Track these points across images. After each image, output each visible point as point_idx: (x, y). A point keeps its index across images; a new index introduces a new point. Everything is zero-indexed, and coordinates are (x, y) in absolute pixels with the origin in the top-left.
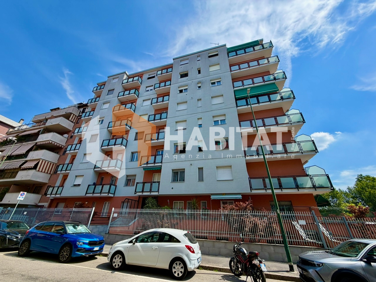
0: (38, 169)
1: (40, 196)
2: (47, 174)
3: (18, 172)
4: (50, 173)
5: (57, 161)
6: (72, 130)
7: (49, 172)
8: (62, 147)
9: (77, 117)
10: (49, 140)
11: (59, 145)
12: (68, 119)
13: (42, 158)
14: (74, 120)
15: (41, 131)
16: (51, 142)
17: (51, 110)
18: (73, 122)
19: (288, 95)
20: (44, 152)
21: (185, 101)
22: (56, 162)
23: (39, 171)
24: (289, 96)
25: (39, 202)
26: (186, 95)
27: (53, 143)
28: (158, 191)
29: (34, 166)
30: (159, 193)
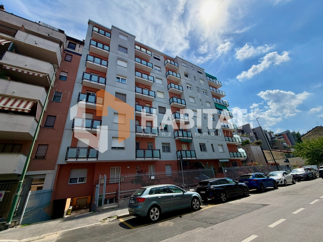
0: (36, 117)
6: (59, 66)
10: (45, 74)
13: (41, 100)
16: (47, 77)
20: (43, 90)
21: (193, 96)
23: (37, 120)
26: (193, 92)
28: (196, 157)
29: (30, 111)
30: (196, 158)
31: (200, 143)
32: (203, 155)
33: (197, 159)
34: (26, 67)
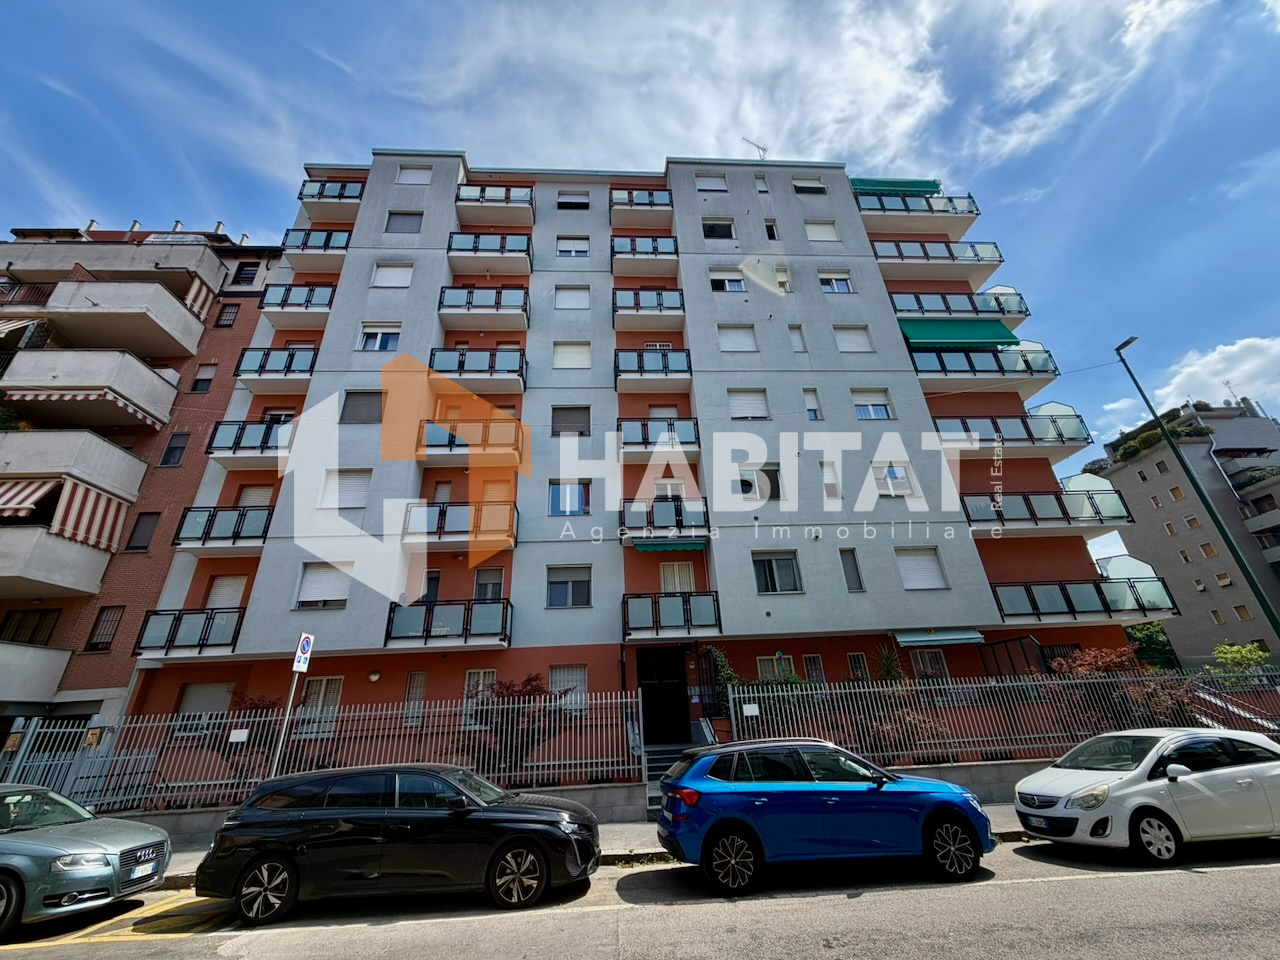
0: (56, 525)
1: (64, 657)
2: (96, 551)
4: (108, 549)
5: (136, 493)
6: (194, 351)
7: (104, 544)
8: (158, 427)
9: (215, 297)
10: (102, 388)
11: (145, 417)
12: (181, 298)
13: (75, 472)
14: (202, 307)
15: (28, 334)
16: (110, 397)
17: (15, 232)
18: (198, 317)
19: (1041, 362)
20: (82, 441)
21: (746, 321)
22: (130, 492)
23: (60, 534)
24: (1044, 366)
25: (60, 689)
26: (746, 301)
28: (718, 624)
29: (33, 509)
30: (721, 631)
31: (754, 553)
32: (768, 614)
33: (725, 634)
34: (56, 383)
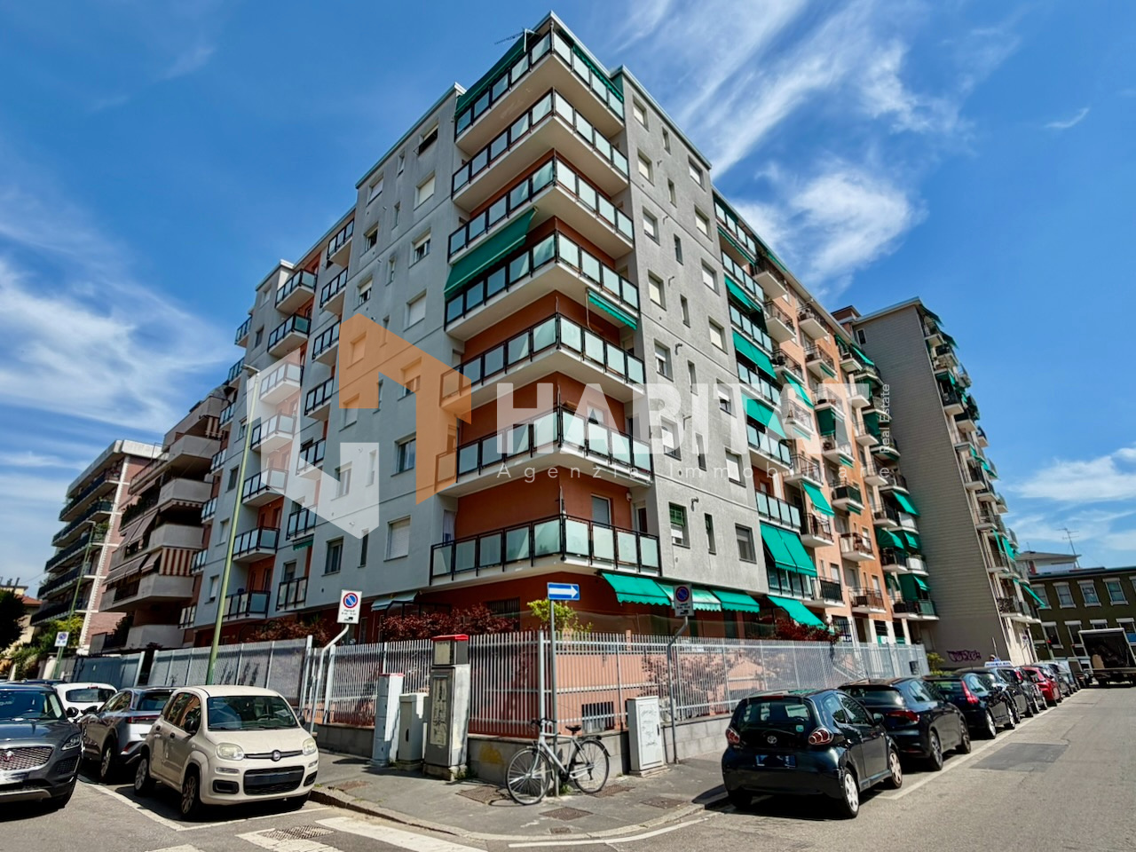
0: (161, 571)
2: (186, 577)
3: (139, 580)
5: (201, 544)
7: (188, 573)
10: (171, 500)
12: (203, 435)
13: (165, 544)
14: (218, 431)
15: (162, 479)
16: (175, 503)
18: (216, 438)
20: (165, 529)
22: (198, 545)
23: (164, 574)
26: (367, 309)
27: (181, 504)
